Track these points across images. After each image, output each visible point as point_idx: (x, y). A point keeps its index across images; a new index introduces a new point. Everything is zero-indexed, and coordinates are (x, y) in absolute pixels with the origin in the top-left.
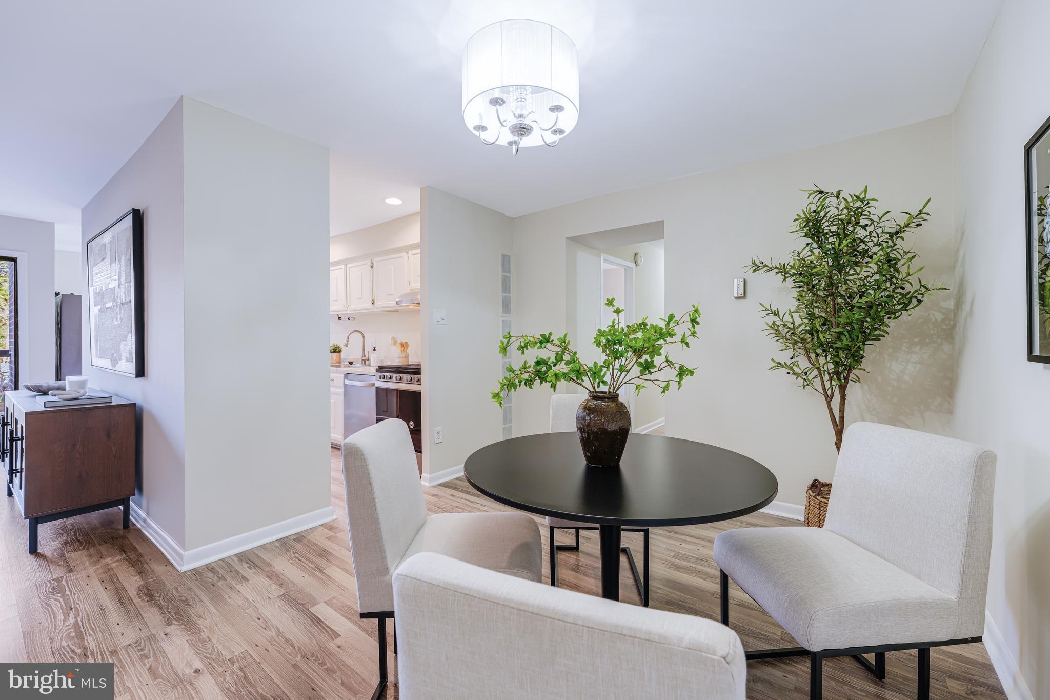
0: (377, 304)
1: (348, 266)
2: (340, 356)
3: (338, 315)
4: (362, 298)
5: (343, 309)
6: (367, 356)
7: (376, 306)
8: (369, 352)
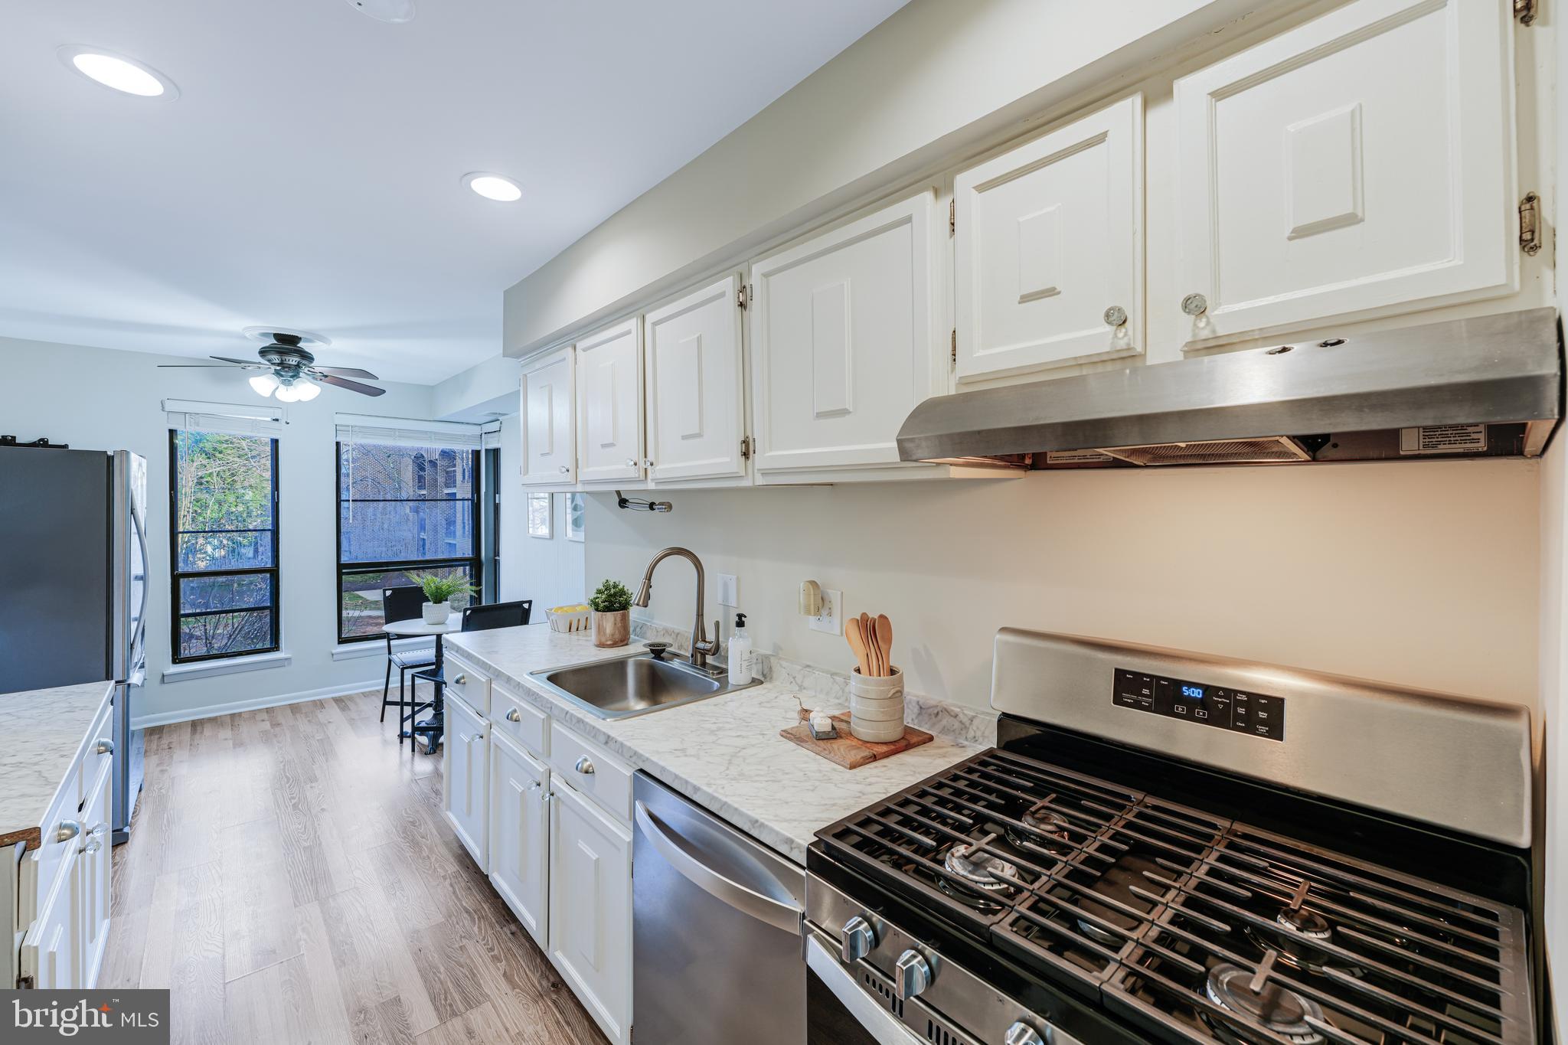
0: (760, 459)
1: (651, 317)
2: (625, 619)
3: (618, 493)
4: (699, 435)
5: (633, 473)
6: (710, 636)
7: (757, 467)
8: (717, 624)
